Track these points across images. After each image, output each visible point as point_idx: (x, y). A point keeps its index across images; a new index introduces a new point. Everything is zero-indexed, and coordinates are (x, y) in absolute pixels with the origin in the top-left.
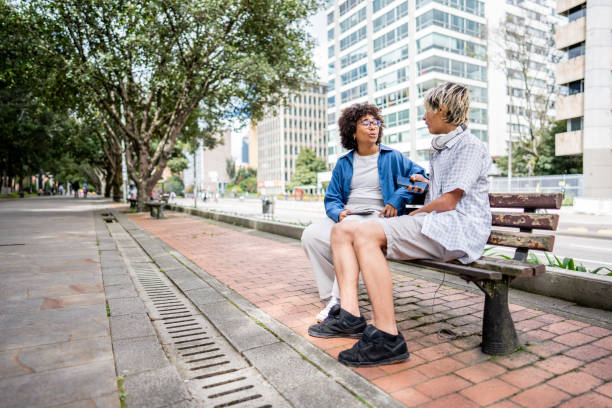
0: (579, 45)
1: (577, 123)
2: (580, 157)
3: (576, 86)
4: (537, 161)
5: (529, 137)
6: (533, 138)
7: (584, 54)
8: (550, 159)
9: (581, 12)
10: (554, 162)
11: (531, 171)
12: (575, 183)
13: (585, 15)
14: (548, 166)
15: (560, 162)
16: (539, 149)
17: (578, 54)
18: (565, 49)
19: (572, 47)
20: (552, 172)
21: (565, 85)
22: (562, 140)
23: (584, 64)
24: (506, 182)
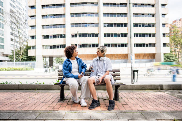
0: (34, 26)
1: (34, 47)
2: (35, 56)
3: (33, 37)
4: (22, 57)
5: (19, 49)
6: (21, 50)
7: (35, 29)
8: (26, 57)
9: (34, 18)
10: (27, 58)
11: (20, 60)
12: (34, 64)
13: (35, 19)
14: (25, 59)
15: (28, 58)
16: (22, 53)
17: (33, 29)
18: (30, 26)
19: (32, 26)
20: (26, 61)
21: (30, 36)
22: (30, 51)
23: (35, 32)
24: (13, 63)
